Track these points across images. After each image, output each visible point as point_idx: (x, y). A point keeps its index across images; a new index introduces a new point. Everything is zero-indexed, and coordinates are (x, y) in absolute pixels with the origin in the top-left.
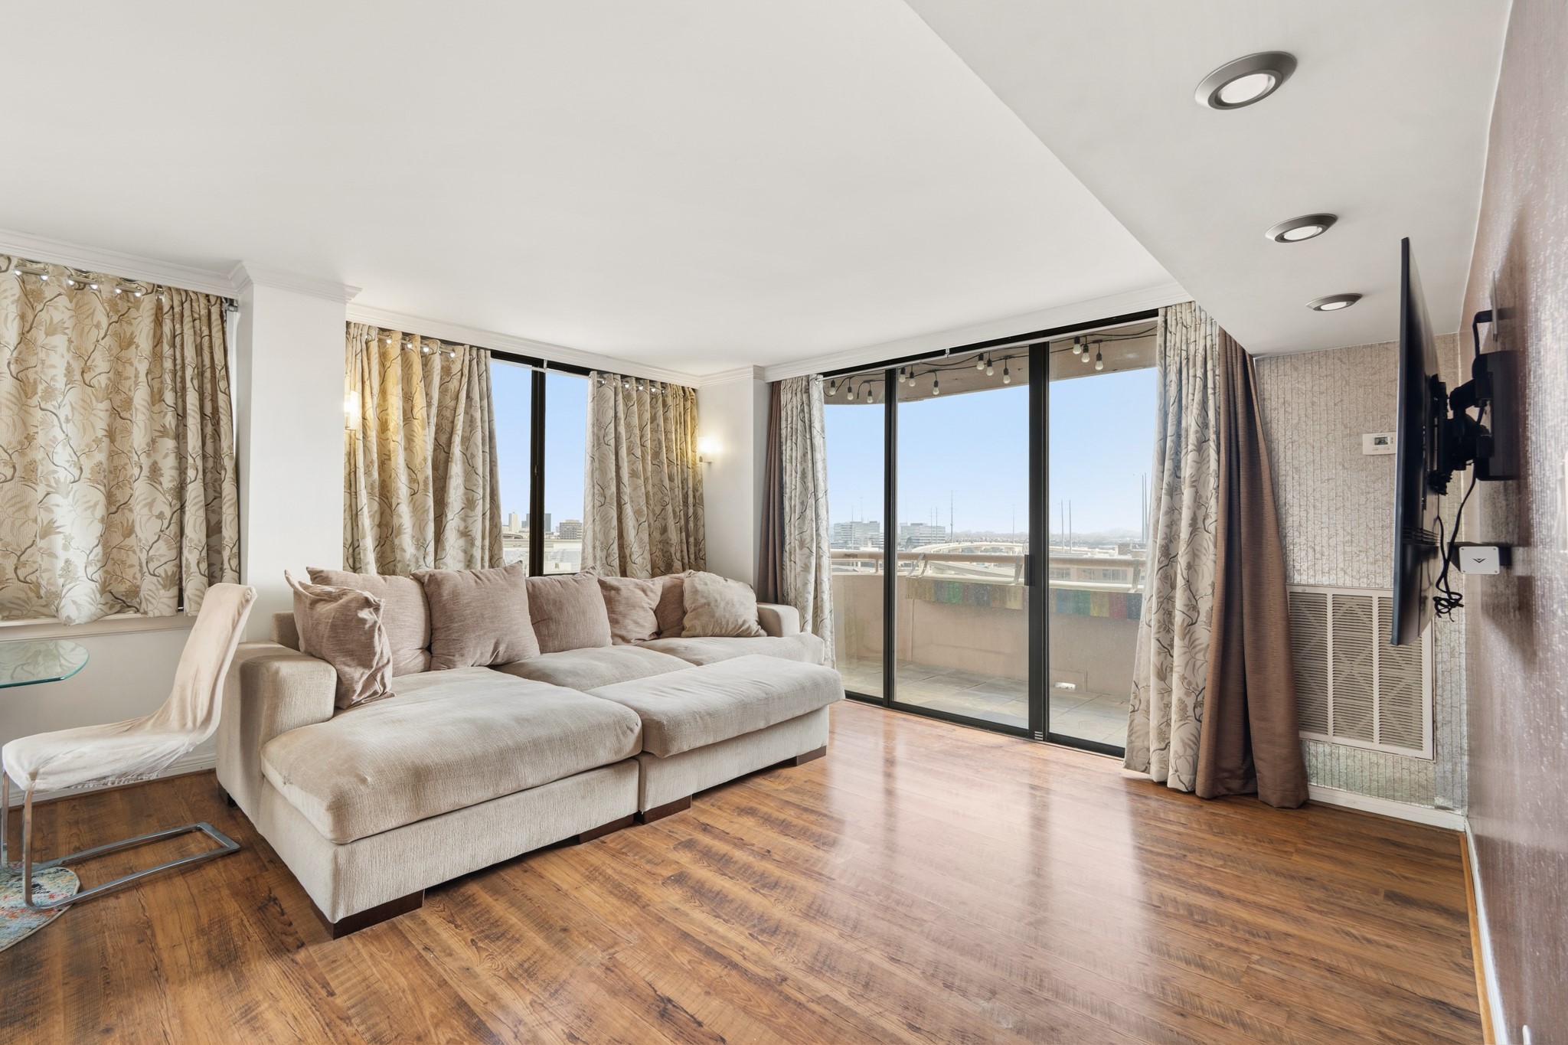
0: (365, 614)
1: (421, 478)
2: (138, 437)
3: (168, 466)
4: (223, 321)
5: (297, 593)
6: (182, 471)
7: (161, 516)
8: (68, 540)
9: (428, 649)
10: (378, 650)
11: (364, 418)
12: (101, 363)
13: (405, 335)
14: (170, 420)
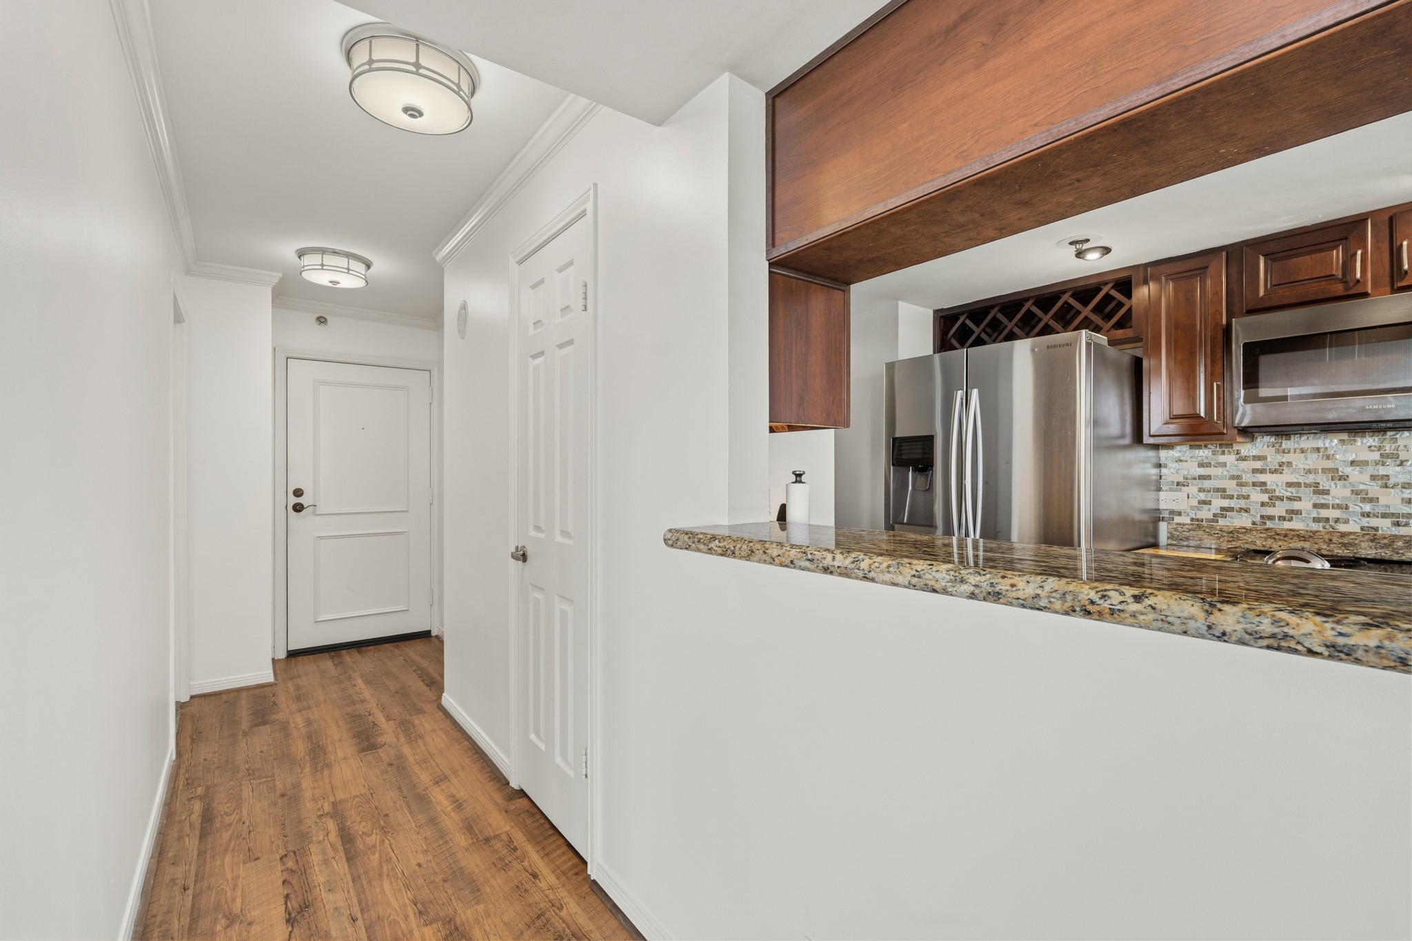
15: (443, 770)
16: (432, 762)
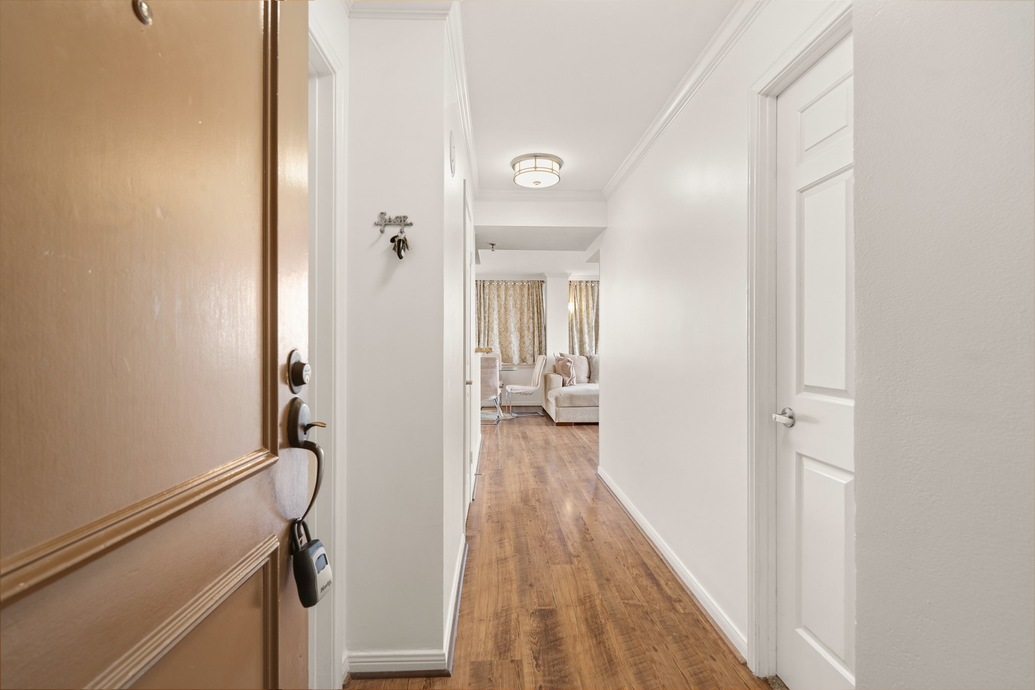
0: (568, 364)
1: (591, 327)
2: (525, 320)
3: (531, 326)
4: (541, 287)
5: (556, 359)
6: (534, 328)
7: (530, 339)
8: (514, 345)
9: (589, 377)
10: (572, 373)
11: (575, 309)
12: (518, 302)
13: (587, 282)
14: (531, 314)
15: (496, 568)
16: (500, 578)
